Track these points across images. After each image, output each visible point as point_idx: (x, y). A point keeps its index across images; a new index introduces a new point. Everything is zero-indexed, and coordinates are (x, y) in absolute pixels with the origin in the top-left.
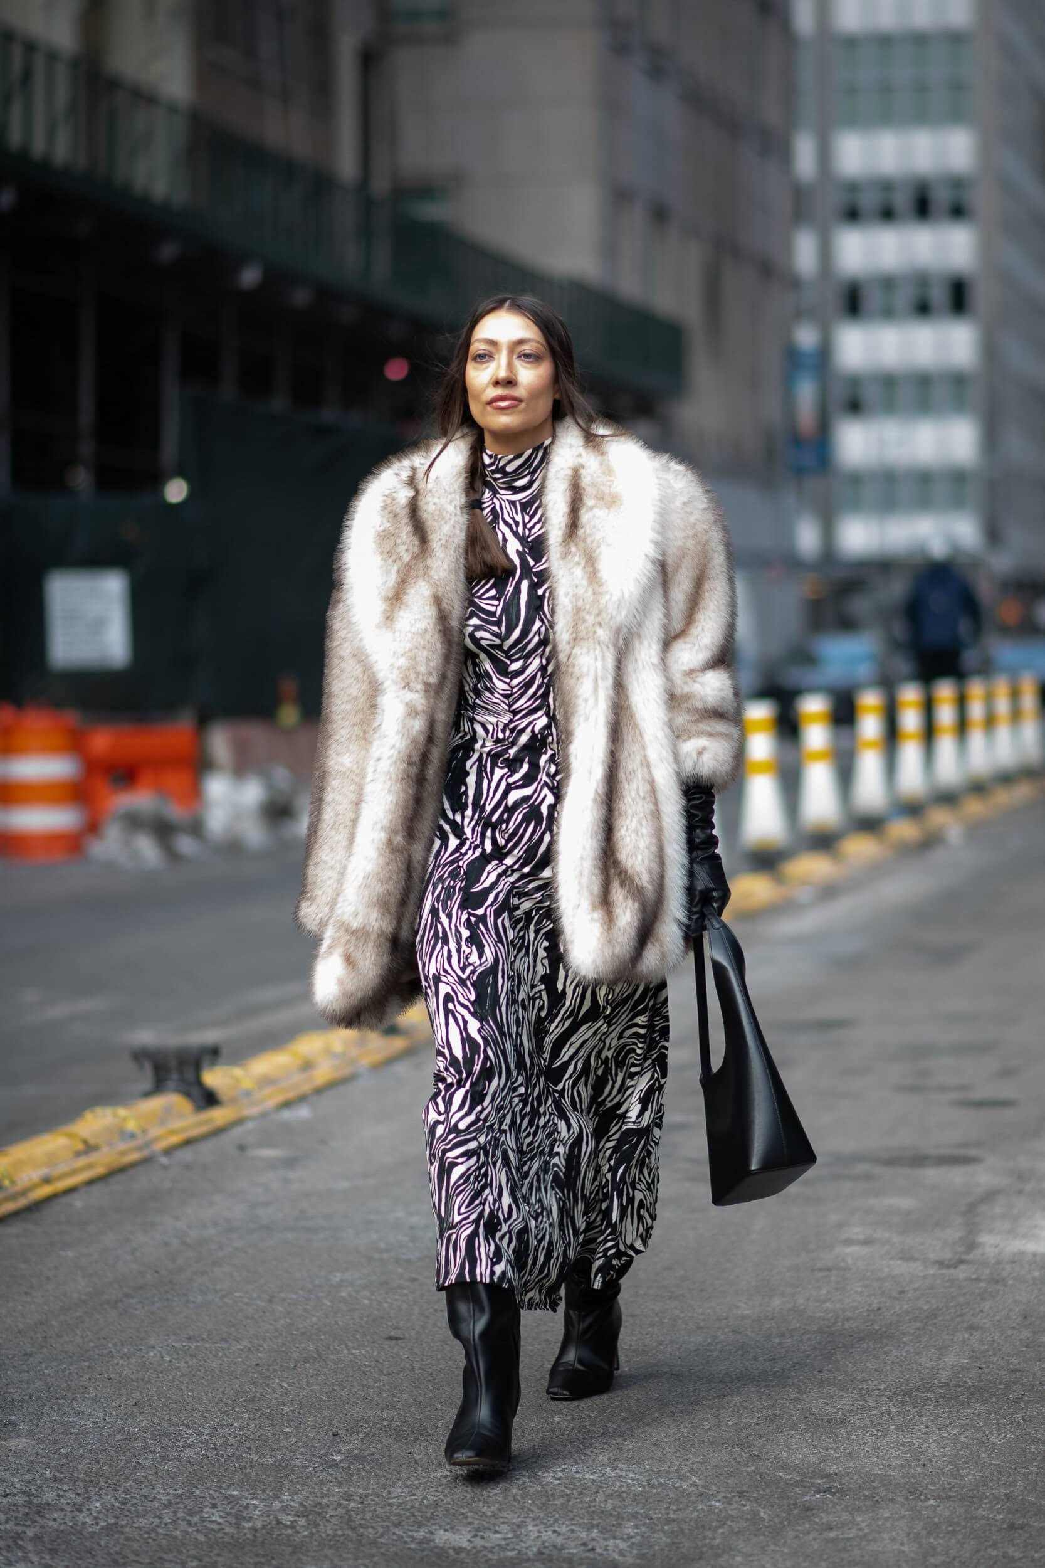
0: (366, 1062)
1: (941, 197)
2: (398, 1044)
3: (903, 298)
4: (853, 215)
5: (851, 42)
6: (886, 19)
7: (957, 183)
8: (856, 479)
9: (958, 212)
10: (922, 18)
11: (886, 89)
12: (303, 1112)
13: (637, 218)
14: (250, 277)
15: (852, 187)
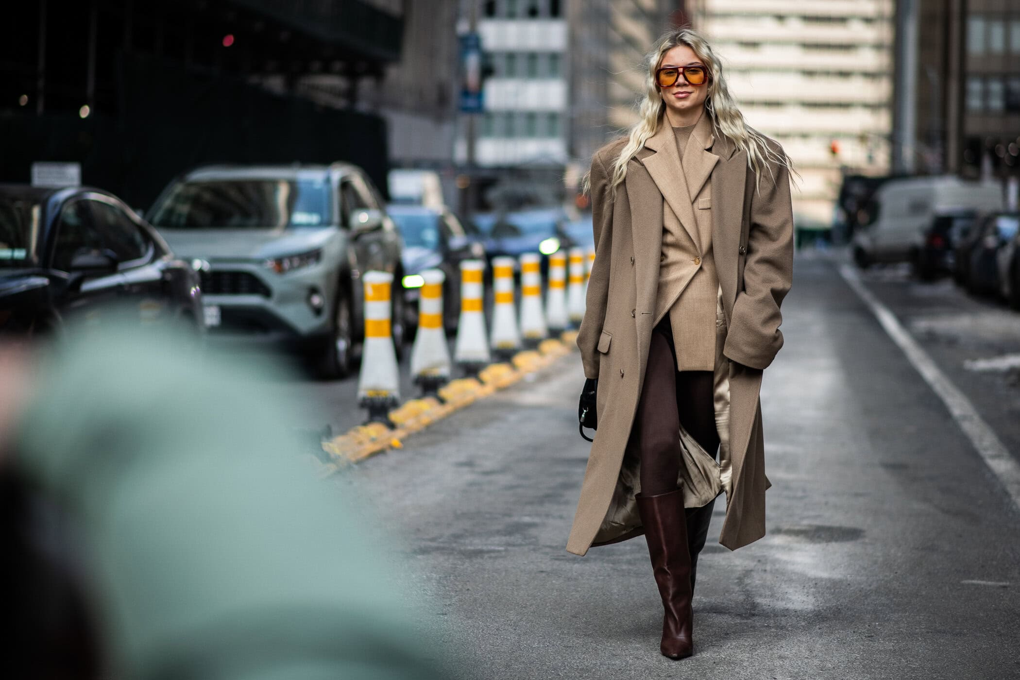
8: (491, 116)
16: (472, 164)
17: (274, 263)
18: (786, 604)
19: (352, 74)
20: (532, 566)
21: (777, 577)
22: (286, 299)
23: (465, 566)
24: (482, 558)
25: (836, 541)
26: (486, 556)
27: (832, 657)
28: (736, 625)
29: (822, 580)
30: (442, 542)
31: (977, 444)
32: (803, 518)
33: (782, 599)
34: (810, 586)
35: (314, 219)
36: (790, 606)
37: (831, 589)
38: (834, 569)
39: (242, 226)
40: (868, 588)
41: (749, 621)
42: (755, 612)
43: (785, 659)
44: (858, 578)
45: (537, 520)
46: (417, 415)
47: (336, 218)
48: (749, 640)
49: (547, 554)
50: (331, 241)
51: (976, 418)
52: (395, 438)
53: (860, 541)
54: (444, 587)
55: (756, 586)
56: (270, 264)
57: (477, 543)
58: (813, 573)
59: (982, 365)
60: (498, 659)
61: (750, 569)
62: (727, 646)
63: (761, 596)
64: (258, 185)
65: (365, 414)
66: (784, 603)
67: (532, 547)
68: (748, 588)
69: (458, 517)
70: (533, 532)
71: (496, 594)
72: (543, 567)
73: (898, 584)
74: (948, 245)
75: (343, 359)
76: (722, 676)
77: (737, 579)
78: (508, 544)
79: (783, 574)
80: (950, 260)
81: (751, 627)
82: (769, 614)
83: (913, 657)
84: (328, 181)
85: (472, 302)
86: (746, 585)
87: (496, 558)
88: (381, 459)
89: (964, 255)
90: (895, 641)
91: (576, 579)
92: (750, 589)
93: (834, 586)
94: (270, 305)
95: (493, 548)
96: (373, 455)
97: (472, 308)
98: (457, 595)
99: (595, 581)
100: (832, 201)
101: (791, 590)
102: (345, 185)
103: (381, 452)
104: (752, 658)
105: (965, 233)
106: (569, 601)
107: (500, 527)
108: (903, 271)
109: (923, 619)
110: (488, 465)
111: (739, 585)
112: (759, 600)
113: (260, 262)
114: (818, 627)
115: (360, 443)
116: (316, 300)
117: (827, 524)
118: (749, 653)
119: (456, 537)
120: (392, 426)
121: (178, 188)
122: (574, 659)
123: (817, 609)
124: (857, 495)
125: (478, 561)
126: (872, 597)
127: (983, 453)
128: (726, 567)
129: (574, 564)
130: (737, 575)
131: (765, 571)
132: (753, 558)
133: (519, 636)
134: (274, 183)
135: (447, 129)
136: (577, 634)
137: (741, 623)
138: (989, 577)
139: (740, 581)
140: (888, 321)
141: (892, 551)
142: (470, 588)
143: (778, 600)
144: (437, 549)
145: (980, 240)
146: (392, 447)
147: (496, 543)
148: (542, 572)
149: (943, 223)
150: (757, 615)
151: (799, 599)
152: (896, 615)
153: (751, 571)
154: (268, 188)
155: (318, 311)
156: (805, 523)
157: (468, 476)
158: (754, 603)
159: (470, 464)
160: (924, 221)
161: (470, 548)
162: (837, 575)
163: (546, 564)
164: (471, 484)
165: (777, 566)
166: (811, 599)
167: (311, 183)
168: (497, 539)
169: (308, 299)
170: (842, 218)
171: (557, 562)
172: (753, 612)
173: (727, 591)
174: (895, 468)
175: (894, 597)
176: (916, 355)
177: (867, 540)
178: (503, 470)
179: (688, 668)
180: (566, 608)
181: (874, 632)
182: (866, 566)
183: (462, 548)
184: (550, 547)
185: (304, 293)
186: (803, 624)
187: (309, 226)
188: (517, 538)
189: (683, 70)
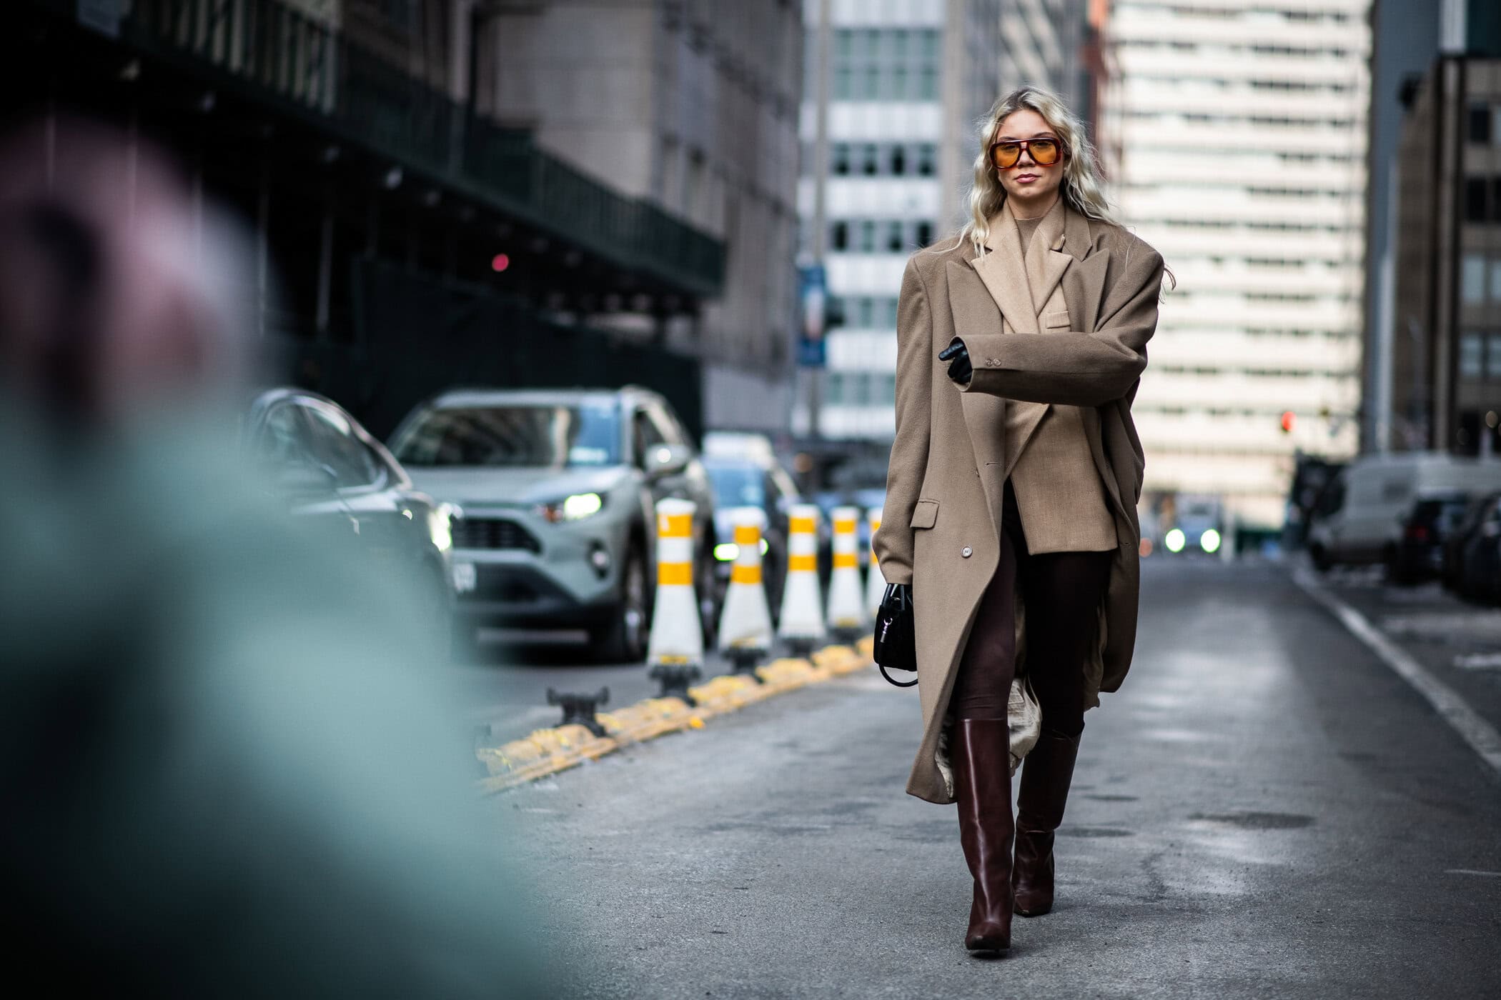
0: (587, 755)
1: (913, 158)
2: (607, 744)
3: (881, 237)
4: (842, 169)
5: (845, 34)
6: (875, 17)
7: (927, 148)
8: (838, 379)
9: (926, 170)
10: (903, 17)
11: (873, 71)
12: (551, 786)
13: (679, 161)
14: (394, 179)
15: (843, 148)
16: (815, 436)
17: (547, 509)
18: (1205, 888)
19: (660, 313)
20: (866, 844)
21: (1195, 861)
22: (560, 556)
23: (777, 843)
24: (801, 835)
25: (1277, 827)
26: (806, 833)
27: (1266, 942)
28: (1136, 907)
29: (1255, 865)
30: (748, 819)
31: (1469, 737)
32: (1232, 805)
33: (1200, 883)
34: (1239, 871)
35: (599, 455)
36: (1212, 890)
37: (1267, 874)
38: (1273, 855)
39: (505, 463)
40: (1318, 875)
41: (1155, 903)
42: (1163, 895)
43: (1203, 943)
44: (1305, 865)
45: (875, 800)
46: (727, 695)
47: (628, 454)
48: (1154, 922)
49: (888, 833)
50: (621, 484)
51: (1469, 712)
52: (696, 717)
53: (1308, 828)
54: (748, 862)
55: (1167, 870)
56: (540, 511)
57: (795, 821)
58: (1243, 858)
59: (1477, 661)
60: (813, 934)
61: (1159, 852)
62: (1124, 928)
63: (1172, 879)
64: (528, 412)
65: (656, 686)
66: (1204, 887)
67: (868, 826)
68: (1155, 871)
69: (771, 796)
70: (871, 811)
71: (817, 870)
72: (881, 846)
73: (1359, 871)
74: (1434, 538)
75: (633, 637)
76: (1116, 957)
77: (1142, 862)
78: (836, 823)
79: (1203, 858)
80: (1437, 558)
81: (1158, 910)
82: (1183, 897)
83: (1378, 944)
84: (618, 409)
85: (803, 560)
86: (1153, 869)
87: (819, 835)
88: (676, 739)
89: (1455, 548)
90: (1353, 928)
91: (924, 858)
92: (1158, 872)
93: (1272, 873)
94: (540, 563)
95: (815, 826)
96: (665, 734)
97: (803, 567)
98: (764, 871)
99: (950, 860)
100: (1283, 496)
101: (1213, 875)
102: (640, 416)
103: (676, 732)
104: (1158, 940)
105: (1457, 520)
106: (913, 879)
107: (828, 806)
108: (1374, 575)
109: (1392, 907)
110: (815, 746)
111: (1144, 869)
112: (1168, 883)
113: (528, 507)
114: (1248, 911)
115: (649, 719)
116: (600, 559)
117: (1265, 811)
118: (1153, 935)
119: (767, 815)
120: (692, 703)
121: (424, 416)
122: (915, 936)
123: (1248, 893)
124: (1305, 784)
125: (794, 840)
126: (1324, 884)
127: (1477, 747)
128: (1127, 850)
129: (923, 843)
130: (1142, 858)
131: (1180, 855)
132: (1163, 842)
133: (843, 912)
134: (550, 411)
135: (782, 392)
136: (921, 912)
137: (1143, 906)
138: (1483, 867)
139: (1145, 864)
140: (1355, 621)
141: (1353, 839)
142: (782, 864)
143: (1195, 884)
144: (741, 826)
145: (1477, 527)
146: (690, 728)
147: (819, 821)
148: (880, 850)
149: (1428, 510)
150: (1166, 898)
151: (1224, 884)
152: (1355, 902)
153: (1161, 854)
154: (540, 417)
155: (601, 573)
156: (1235, 810)
157: (787, 757)
158: (1162, 886)
159: (793, 745)
160: (1404, 507)
161: (784, 825)
162: (1276, 861)
163: (886, 843)
164: (792, 765)
165: (1196, 851)
166: (1241, 884)
167: (595, 411)
168: (822, 818)
169: (589, 557)
170: (1296, 516)
171: (900, 842)
172: (1160, 895)
173: (1127, 874)
174: (1359, 758)
175: (1353, 884)
176: (1388, 652)
177: (1318, 828)
178: (837, 751)
179: (1070, 949)
180: (908, 886)
181: (1324, 918)
182: (1316, 853)
183: (775, 825)
184: (893, 826)
185: (583, 549)
186: (1229, 908)
187: (593, 465)
188: (849, 817)
189: (1028, 145)
